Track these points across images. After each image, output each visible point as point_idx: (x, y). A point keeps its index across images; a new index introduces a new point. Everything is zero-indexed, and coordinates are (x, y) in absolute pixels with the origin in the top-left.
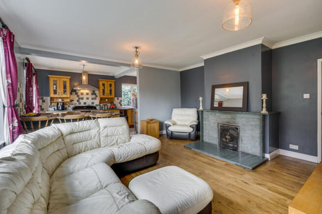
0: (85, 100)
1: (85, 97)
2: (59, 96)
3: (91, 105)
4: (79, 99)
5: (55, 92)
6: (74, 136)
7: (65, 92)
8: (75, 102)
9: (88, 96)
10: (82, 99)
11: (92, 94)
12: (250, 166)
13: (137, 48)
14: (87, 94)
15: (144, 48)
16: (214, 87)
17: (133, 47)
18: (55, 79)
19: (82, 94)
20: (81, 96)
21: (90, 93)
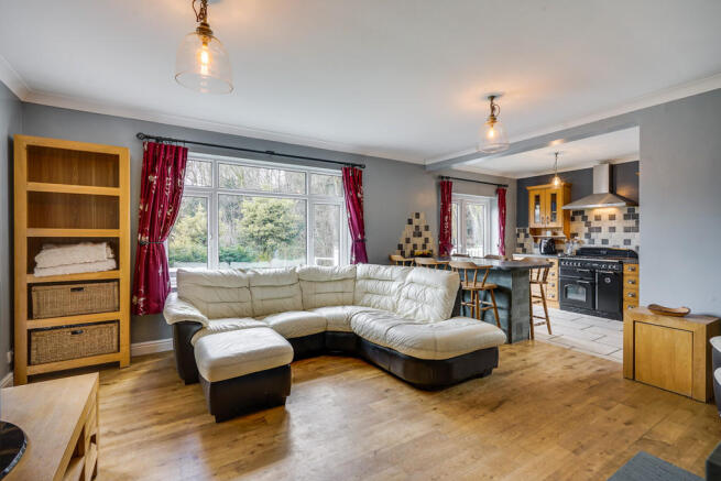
0: (604, 234)
1: (605, 225)
2: (544, 227)
3: (623, 247)
4: (591, 230)
7: (554, 216)
8: (581, 237)
9: (613, 224)
10: (599, 230)
11: (626, 217)
14: (612, 218)
18: (538, 193)
19: (598, 218)
20: (595, 224)
21: (620, 216)
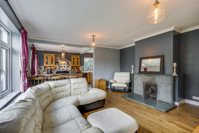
0: (63, 68)
2: (49, 66)
3: (66, 70)
4: (60, 67)
5: (47, 63)
6: (57, 89)
7: (52, 63)
8: (57, 69)
9: (65, 65)
10: (62, 67)
11: (67, 64)
12: (164, 110)
13: (94, 36)
14: (64, 64)
15: (98, 36)
16: (141, 59)
17: (92, 36)
18: (47, 56)
19: (61, 64)
20: (61, 65)
21: (66, 64)
